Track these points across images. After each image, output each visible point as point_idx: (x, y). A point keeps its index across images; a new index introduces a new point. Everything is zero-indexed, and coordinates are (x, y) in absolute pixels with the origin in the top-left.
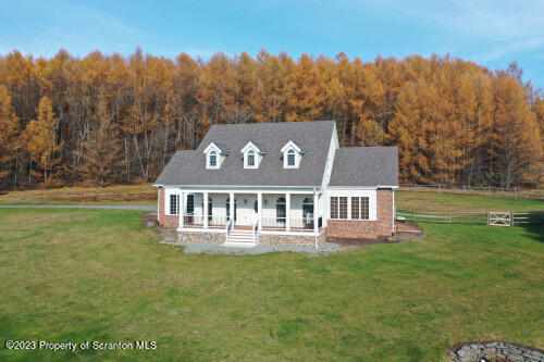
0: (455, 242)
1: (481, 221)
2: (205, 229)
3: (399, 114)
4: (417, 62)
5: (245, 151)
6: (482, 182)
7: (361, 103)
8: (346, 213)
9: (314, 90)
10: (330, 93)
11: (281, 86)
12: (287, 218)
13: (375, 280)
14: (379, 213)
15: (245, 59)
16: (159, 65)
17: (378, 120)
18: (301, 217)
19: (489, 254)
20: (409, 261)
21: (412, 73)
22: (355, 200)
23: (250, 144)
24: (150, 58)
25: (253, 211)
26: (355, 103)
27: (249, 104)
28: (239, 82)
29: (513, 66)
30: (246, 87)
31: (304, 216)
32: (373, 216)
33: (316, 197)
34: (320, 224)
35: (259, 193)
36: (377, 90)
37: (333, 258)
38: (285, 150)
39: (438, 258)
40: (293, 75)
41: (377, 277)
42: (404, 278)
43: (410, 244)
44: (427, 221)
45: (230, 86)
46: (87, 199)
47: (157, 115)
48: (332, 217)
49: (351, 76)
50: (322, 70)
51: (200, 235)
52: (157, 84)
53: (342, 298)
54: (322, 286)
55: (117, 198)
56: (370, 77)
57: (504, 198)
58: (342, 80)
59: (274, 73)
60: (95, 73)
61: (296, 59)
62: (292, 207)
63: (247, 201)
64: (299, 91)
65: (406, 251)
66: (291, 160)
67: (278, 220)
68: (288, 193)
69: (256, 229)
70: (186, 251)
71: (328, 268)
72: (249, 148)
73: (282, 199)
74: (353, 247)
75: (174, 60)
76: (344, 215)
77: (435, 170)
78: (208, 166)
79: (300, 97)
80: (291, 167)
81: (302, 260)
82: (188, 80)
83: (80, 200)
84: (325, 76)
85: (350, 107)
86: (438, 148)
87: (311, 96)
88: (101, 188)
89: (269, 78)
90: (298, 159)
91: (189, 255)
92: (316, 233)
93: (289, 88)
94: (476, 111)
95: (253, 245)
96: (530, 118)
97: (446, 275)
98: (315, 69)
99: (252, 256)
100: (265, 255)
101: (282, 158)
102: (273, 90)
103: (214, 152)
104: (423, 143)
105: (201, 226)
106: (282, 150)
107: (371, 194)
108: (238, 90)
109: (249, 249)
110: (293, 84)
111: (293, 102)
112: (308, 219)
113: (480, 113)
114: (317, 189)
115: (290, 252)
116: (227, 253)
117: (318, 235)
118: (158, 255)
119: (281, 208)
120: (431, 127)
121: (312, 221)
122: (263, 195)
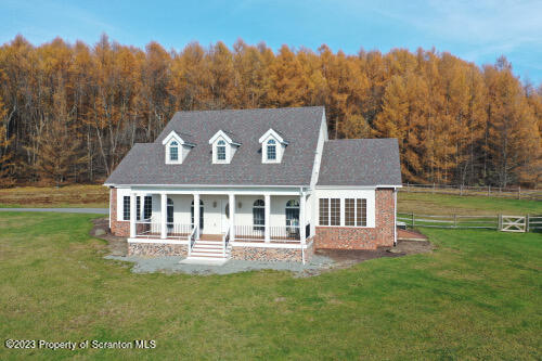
0: (472, 254)
1: (492, 227)
2: (163, 240)
3: (386, 108)
4: (403, 56)
5: (214, 141)
6: (478, 182)
7: (346, 96)
8: (339, 219)
9: (294, 83)
10: (312, 85)
11: (260, 79)
12: (267, 226)
13: (387, 315)
14: (379, 218)
15: (221, 49)
16: (128, 54)
17: (364, 115)
18: (284, 225)
19: (522, 271)
20: (425, 283)
21: (399, 66)
22: (349, 202)
23: (220, 132)
24: (117, 47)
25: (225, 216)
26: (338, 97)
27: (225, 97)
28: (215, 73)
29: (502, 61)
30: (222, 79)
31: (288, 223)
32: (371, 222)
33: (303, 200)
34: (308, 234)
35: (232, 194)
36: (362, 83)
37: (327, 279)
38: (264, 140)
39: (460, 278)
40: (272, 67)
41: (388, 308)
42: (427, 311)
43: (420, 258)
44: (430, 227)
45: (205, 77)
46: (37, 201)
47: (123, 108)
48: (321, 223)
49: (335, 68)
50: (304, 62)
51: (156, 248)
52: (125, 74)
53: (345, 346)
54: (315, 325)
55: (74, 200)
56: (355, 70)
57: (506, 199)
58: (325, 74)
59: (252, 63)
60: (54, 61)
61: (275, 51)
62: (273, 211)
63: (216, 204)
64: (279, 84)
65: (417, 267)
66: (272, 153)
67: (255, 228)
68: (267, 195)
69: (227, 240)
70: (135, 270)
71: (321, 295)
72: (219, 138)
73: (261, 202)
74: (349, 263)
75: (144, 50)
76: (336, 221)
77: (426, 168)
78: (168, 161)
79: (281, 90)
80: (272, 161)
81: (286, 282)
82: (159, 70)
83: (29, 202)
84: (307, 68)
85: (334, 102)
86: (429, 144)
87: (293, 89)
88: (57, 189)
89: (247, 69)
90: (280, 151)
91: (138, 275)
92: (303, 245)
93: (268, 80)
94: (470, 105)
95: (224, 260)
96: (528, 113)
97: (481, 305)
98: (296, 60)
99: (220, 277)
100: (238, 275)
101: (260, 151)
102: (252, 82)
103: (175, 143)
104: (413, 139)
105: (158, 235)
106: (261, 140)
107: (368, 195)
108: (213, 81)
109: (217, 266)
110: (274, 77)
111: (273, 95)
112: (293, 227)
113: (474, 106)
114: (305, 189)
115: (271, 271)
116: (188, 272)
117: (306, 247)
118: (98, 277)
119: (259, 213)
120: (422, 121)
121: (298, 230)
122: (236, 196)
